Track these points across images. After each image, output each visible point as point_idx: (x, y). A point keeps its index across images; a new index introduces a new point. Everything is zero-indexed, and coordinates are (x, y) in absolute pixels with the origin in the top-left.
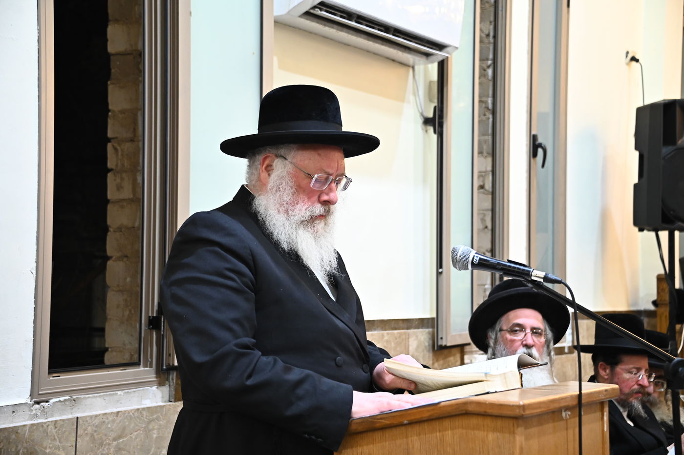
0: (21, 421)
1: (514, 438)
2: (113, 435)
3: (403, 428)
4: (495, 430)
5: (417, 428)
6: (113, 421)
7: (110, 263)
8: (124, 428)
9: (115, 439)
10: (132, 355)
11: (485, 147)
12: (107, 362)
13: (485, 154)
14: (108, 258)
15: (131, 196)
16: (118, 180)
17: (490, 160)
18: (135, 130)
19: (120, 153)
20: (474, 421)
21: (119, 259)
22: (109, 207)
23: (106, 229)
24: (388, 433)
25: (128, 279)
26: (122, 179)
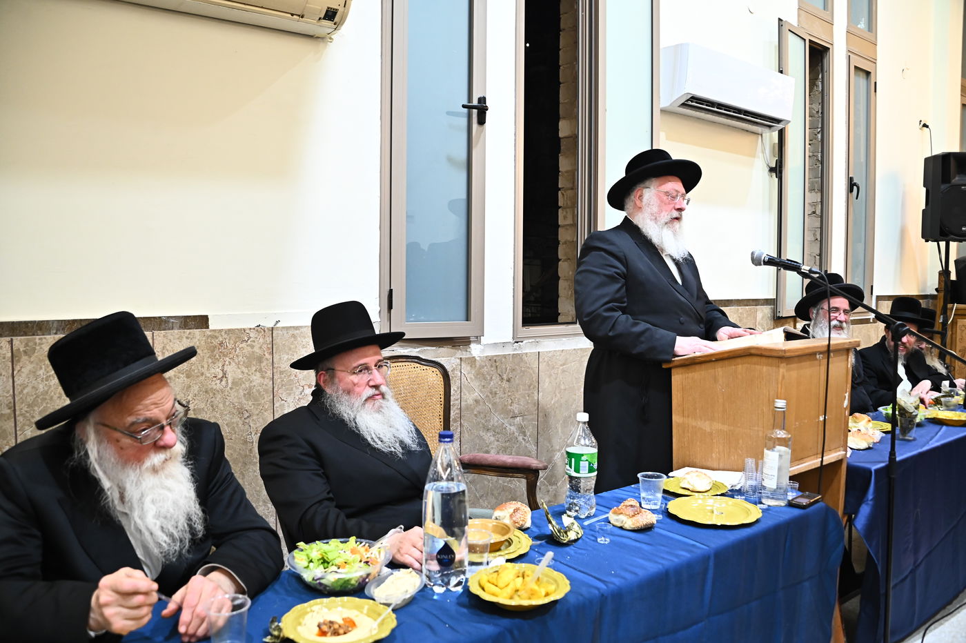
0: (508, 351)
1: (779, 371)
2: (561, 363)
3: (713, 363)
4: (767, 365)
5: (720, 363)
6: (560, 355)
7: (560, 263)
8: (566, 360)
9: (561, 365)
10: (573, 318)
11: (816, 186)
12: (559, 321)
13: (816, 190)
14: (559, 260)
15: (572, 223)
16: (565, 213)
17: (819, 194)
18: (574, 182)
19: (565, 196)
20: (755, 359)
21: (565, 260)
22: (560, 229)
23: (558, 243)
24: (703, 366)
25: (571, 273)
26: (567, 212)
